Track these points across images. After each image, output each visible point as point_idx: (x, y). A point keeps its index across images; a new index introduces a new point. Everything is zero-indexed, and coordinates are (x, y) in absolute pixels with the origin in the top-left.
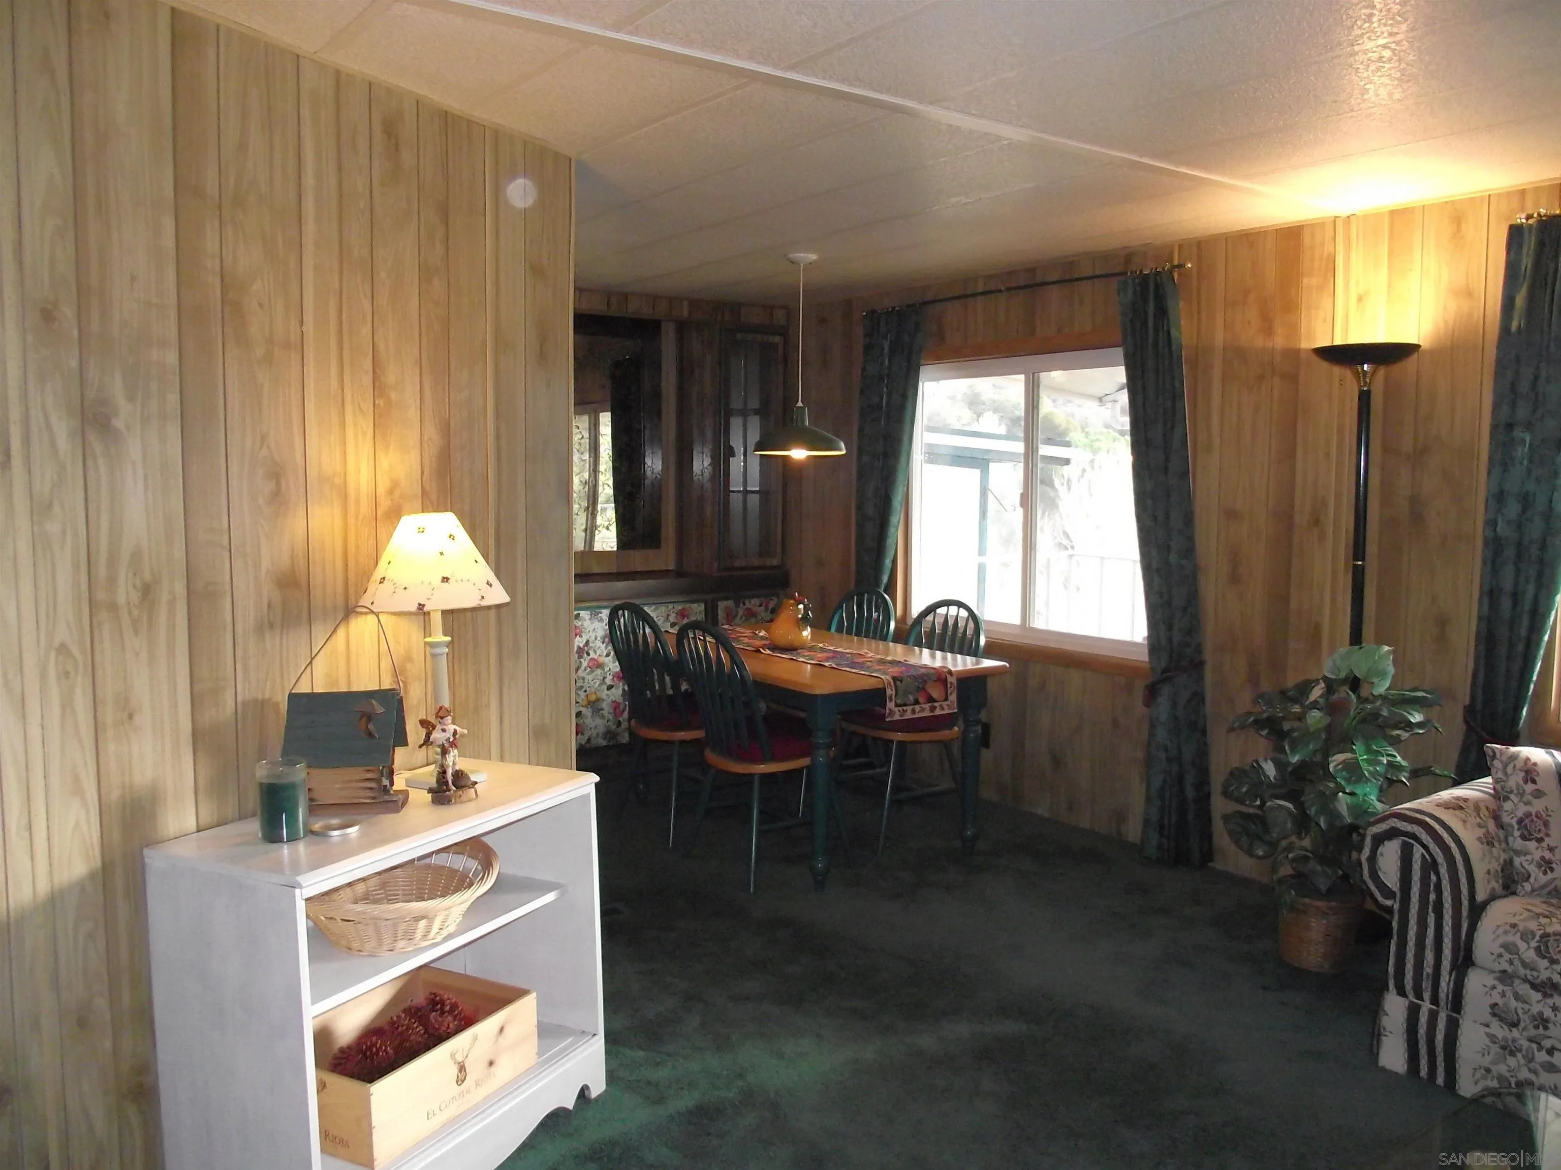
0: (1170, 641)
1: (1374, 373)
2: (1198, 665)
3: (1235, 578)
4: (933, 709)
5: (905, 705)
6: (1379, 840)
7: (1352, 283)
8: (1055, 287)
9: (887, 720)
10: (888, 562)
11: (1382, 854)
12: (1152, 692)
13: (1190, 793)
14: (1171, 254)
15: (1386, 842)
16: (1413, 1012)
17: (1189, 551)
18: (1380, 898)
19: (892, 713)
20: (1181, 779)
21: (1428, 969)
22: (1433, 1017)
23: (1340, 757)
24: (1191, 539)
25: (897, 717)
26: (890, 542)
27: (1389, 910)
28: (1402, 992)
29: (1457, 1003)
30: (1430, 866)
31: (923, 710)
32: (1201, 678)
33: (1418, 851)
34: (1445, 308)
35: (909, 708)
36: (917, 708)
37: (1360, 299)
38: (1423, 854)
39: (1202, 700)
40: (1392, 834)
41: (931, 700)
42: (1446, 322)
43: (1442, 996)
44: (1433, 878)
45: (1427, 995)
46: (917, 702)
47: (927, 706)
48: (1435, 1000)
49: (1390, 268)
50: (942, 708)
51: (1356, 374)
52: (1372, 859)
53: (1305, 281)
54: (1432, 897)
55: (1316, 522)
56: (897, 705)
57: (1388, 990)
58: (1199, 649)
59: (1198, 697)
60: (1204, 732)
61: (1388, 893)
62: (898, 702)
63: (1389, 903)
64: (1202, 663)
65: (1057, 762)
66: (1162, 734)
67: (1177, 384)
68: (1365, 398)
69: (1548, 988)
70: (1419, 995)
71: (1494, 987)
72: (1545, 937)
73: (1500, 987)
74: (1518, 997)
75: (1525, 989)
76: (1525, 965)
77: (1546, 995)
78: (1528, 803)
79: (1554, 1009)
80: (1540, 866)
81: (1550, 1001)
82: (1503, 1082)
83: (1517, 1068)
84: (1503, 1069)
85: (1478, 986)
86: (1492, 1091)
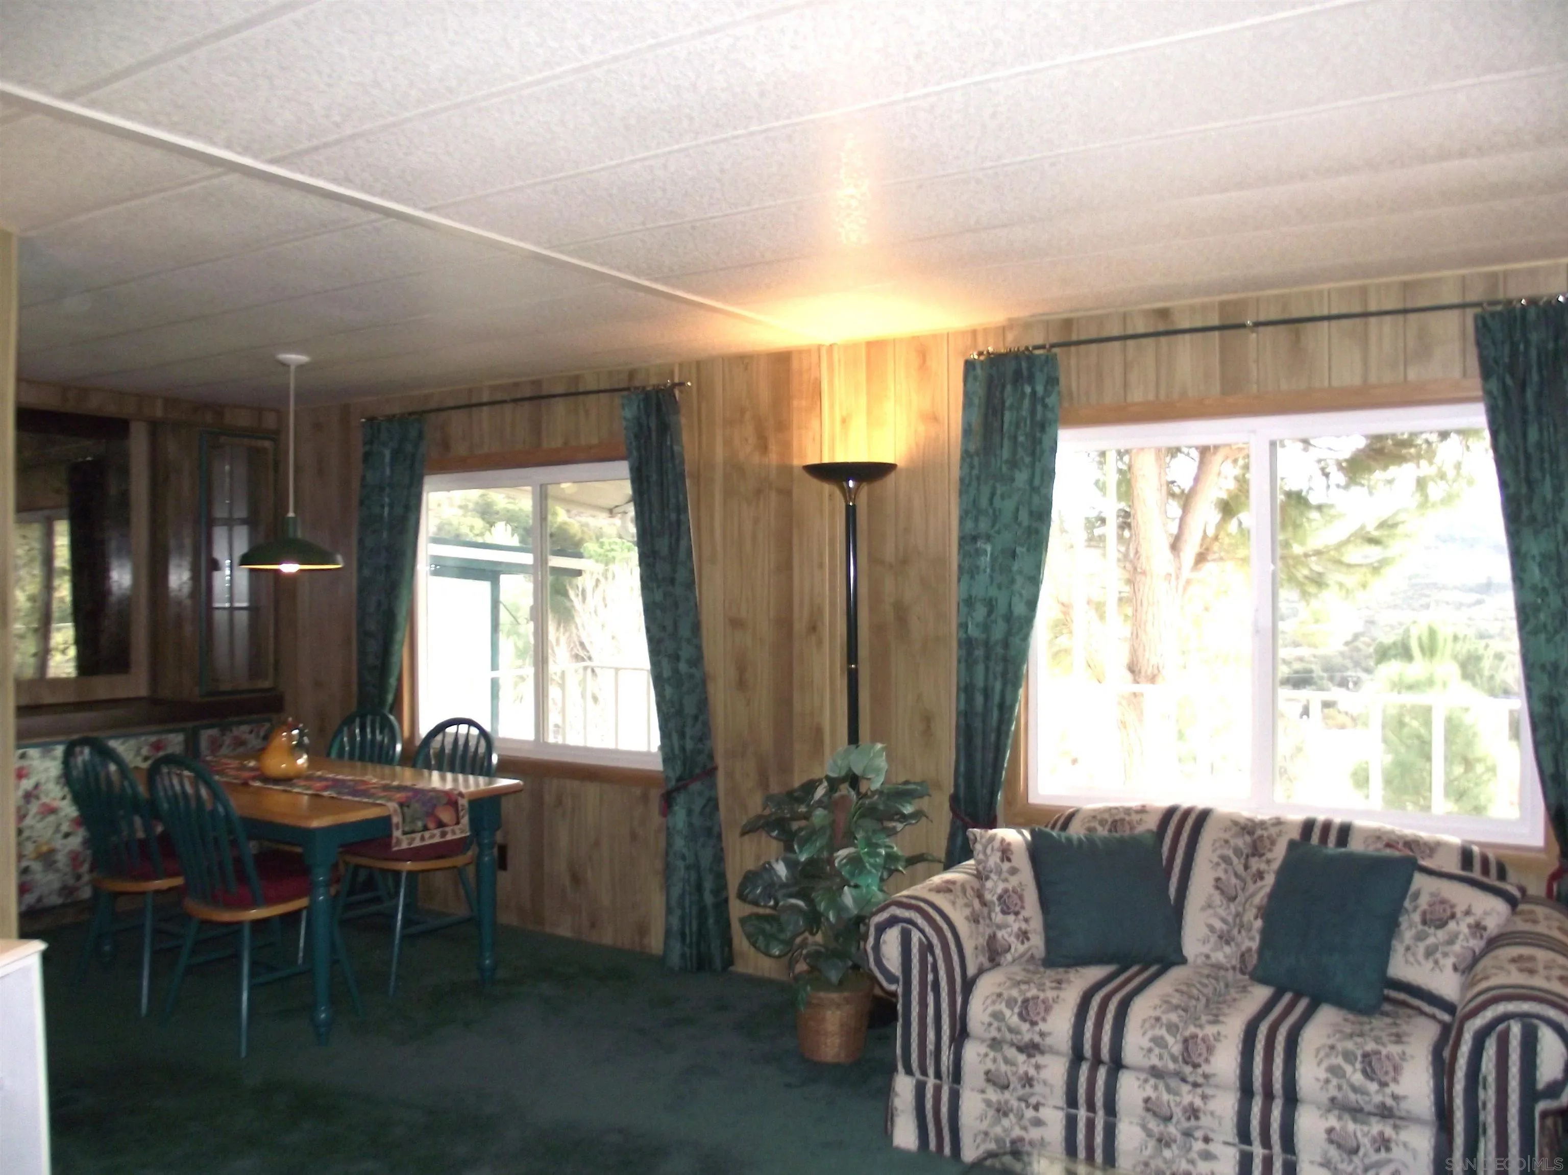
0: (683, 749)
1: (857, 488)
2: (710, 772)
3: (742, 684)
4: (443, 834)
5: (413, 832)
6: (881, 929)
7: (837, 408)
8: (560, 400)
9: (395, 849)
10: (393, 681)
11: (885, 942)
12: (668, 800)
13: (709, 899)
14: (672, 373)
15: (887, 929)
16: (920, 1089)
17: (697, 661)
18: (885, 984)
19: (399, 842)
20: (699, 888)
21: (931, 1047)
22: (937, 1091)
23: (843, 853)
24: (699, 648)
25: (404, 846)
26: (395, 659)
27: (894, 994)
28: (909, 1072)
29: (957, 1076)
30: (927, 948)
31: (432, 836)
32: (713, 786)
33: (916, 936)
34: (916, 431)
35: (418, 836)
36: (427, 834)
37: (844, 421)
38: (920, 940)
39: (716, 807)
40: (893, 921)
41: (441, 824)
42: (917, 445)
43: (944, 1069)
44: (930, 959)
45: (931, 1071)
46: (425, 828)
47: (437, 832)
48: (938, 1075)
49: (869, 394)
50: (454, 832)
51: (843, 490)
52: (877, 947)
53: (795, 403)
54: (930, 977)
55: (813, 628)
56: (405, 833)
57: (897, 1071)
58: (711, 757)
59: (712, 804)
60: (719, 836)
61: (892, 979)
62: (407, 829)
63: (893, 987)
64: (715, 769)
65: (576, 879)
66: (679, 843)
67: (681, 497)
68: (851, 514)
69: (1031, 1049)
70: (924, 1072)
71: (986, 1055)
72: (1026, 1001)
73: (992, 1054)
74: (1007, 1061)
75: (1011, 1052)
76: (1011, 1030)
77: (1030, 1056)
78: (1006, 880)
79: (1038, 1067)
80: (1017, 937)
81: (1033, 1061)
82: (999, 1142)
83: (1011, 1127)
84: (999, 1131)
85: (974, 1056)
86: (989, 1153)
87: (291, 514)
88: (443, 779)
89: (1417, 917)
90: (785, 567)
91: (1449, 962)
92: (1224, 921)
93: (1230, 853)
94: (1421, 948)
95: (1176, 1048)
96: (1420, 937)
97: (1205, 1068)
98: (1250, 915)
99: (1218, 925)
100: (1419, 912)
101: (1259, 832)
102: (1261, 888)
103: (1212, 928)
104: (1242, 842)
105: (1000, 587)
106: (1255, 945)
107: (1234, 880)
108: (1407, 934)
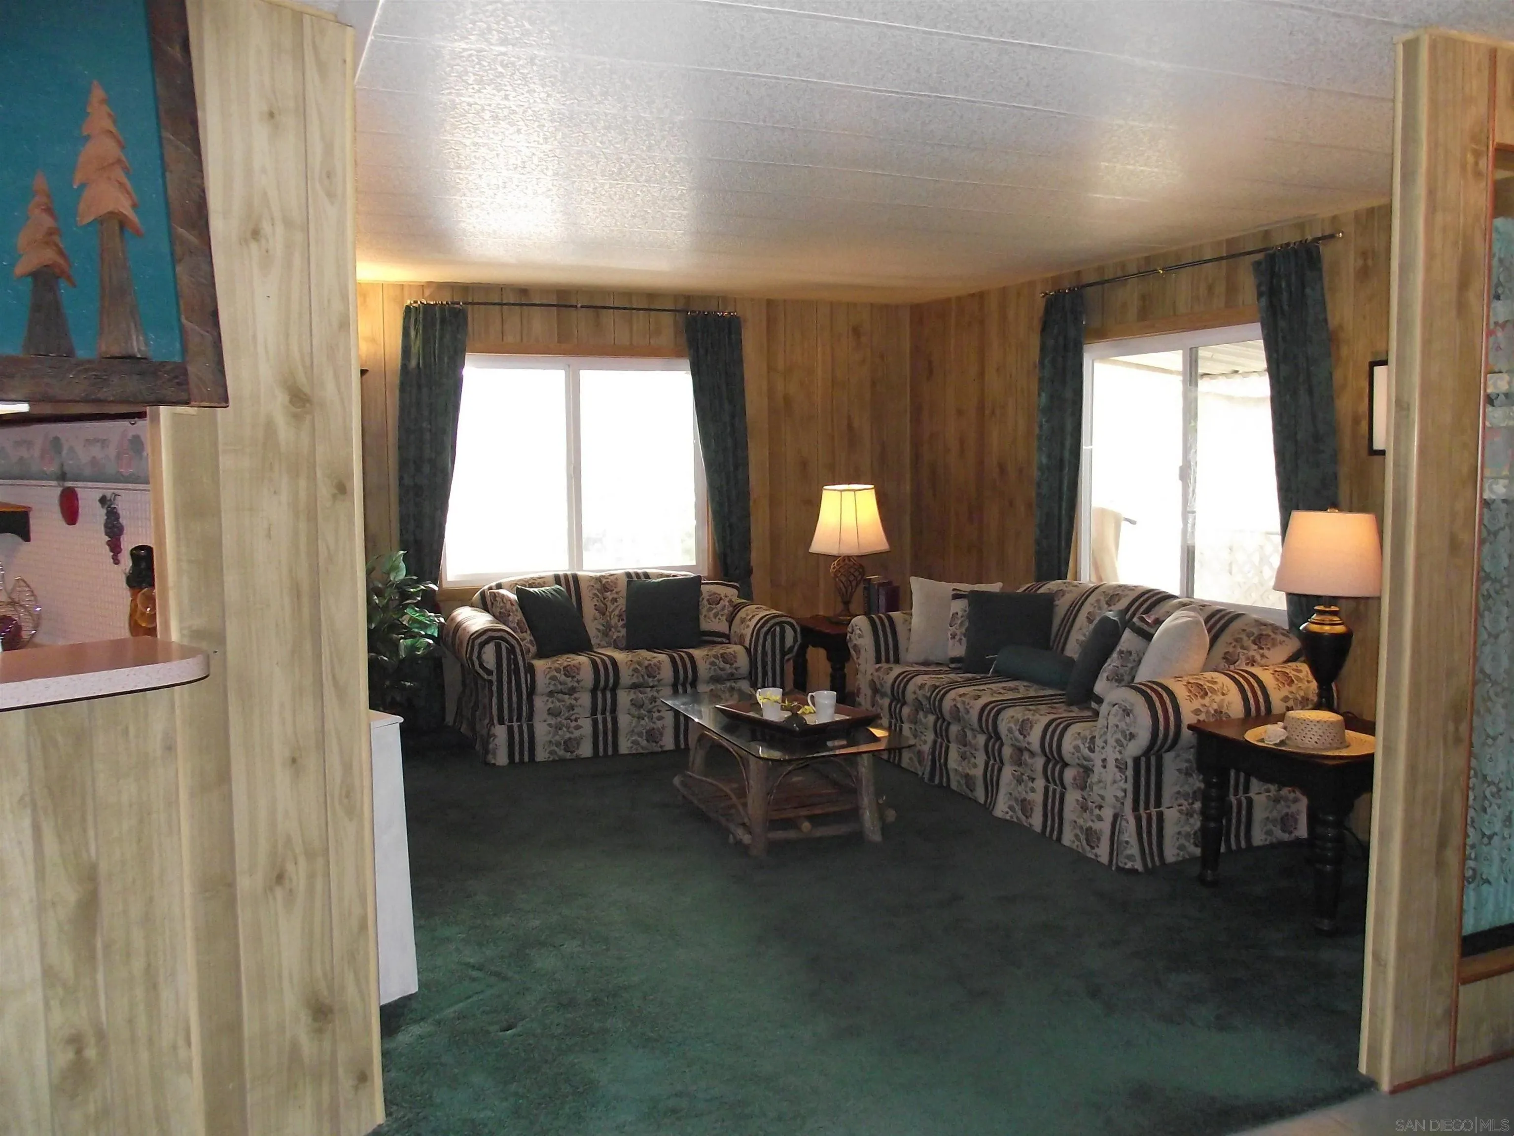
6: (481, 646)
11: (484, 653)
16: (510, 730)
18: (486, 676)
21: (515, 705)
22: (520, 727)
23: (406, 618)
27: (491, 682)
28: (501, 722)
29: (531, 717)
30: (511, 650)
33: (504, 645)
38: (506, 647)
40: (487, 642)
43: (524, 714)
44: (512, 657)
45: (515, 719)
48: (519, 719)
52: (479, 657)
54: (513, 665)
57: (494, 725)
61: (490, 672)
63: (490, 678)
69: (572, 691)
70: (511, 720)
71: (547, 701)
72: (564, 668)
73: (550, 700)
74: (559, 701)
75: (560, 696)
76: (561, 683)
77: (570, 695)
79: (576, 699)
81: (573, 697)
82: (558, 744)
83: (564, 734)
84: (557, 738)
85: (539, 703)
86: (551, 753)
89: (705, 602)
91: (724, 618)
92: (603, 625)
93: (596, 592)
94: (711, 614)
95: (643, 671)
96: (710, 609)
97: (658, 677)
98: (614, 621)
99: (601, 628)
100: (705, 600)
101: (604, 581)
102: (617, 606)
104: (598, 586)
106: (623, 632)
107: (603, 605)
108: (704, 611)
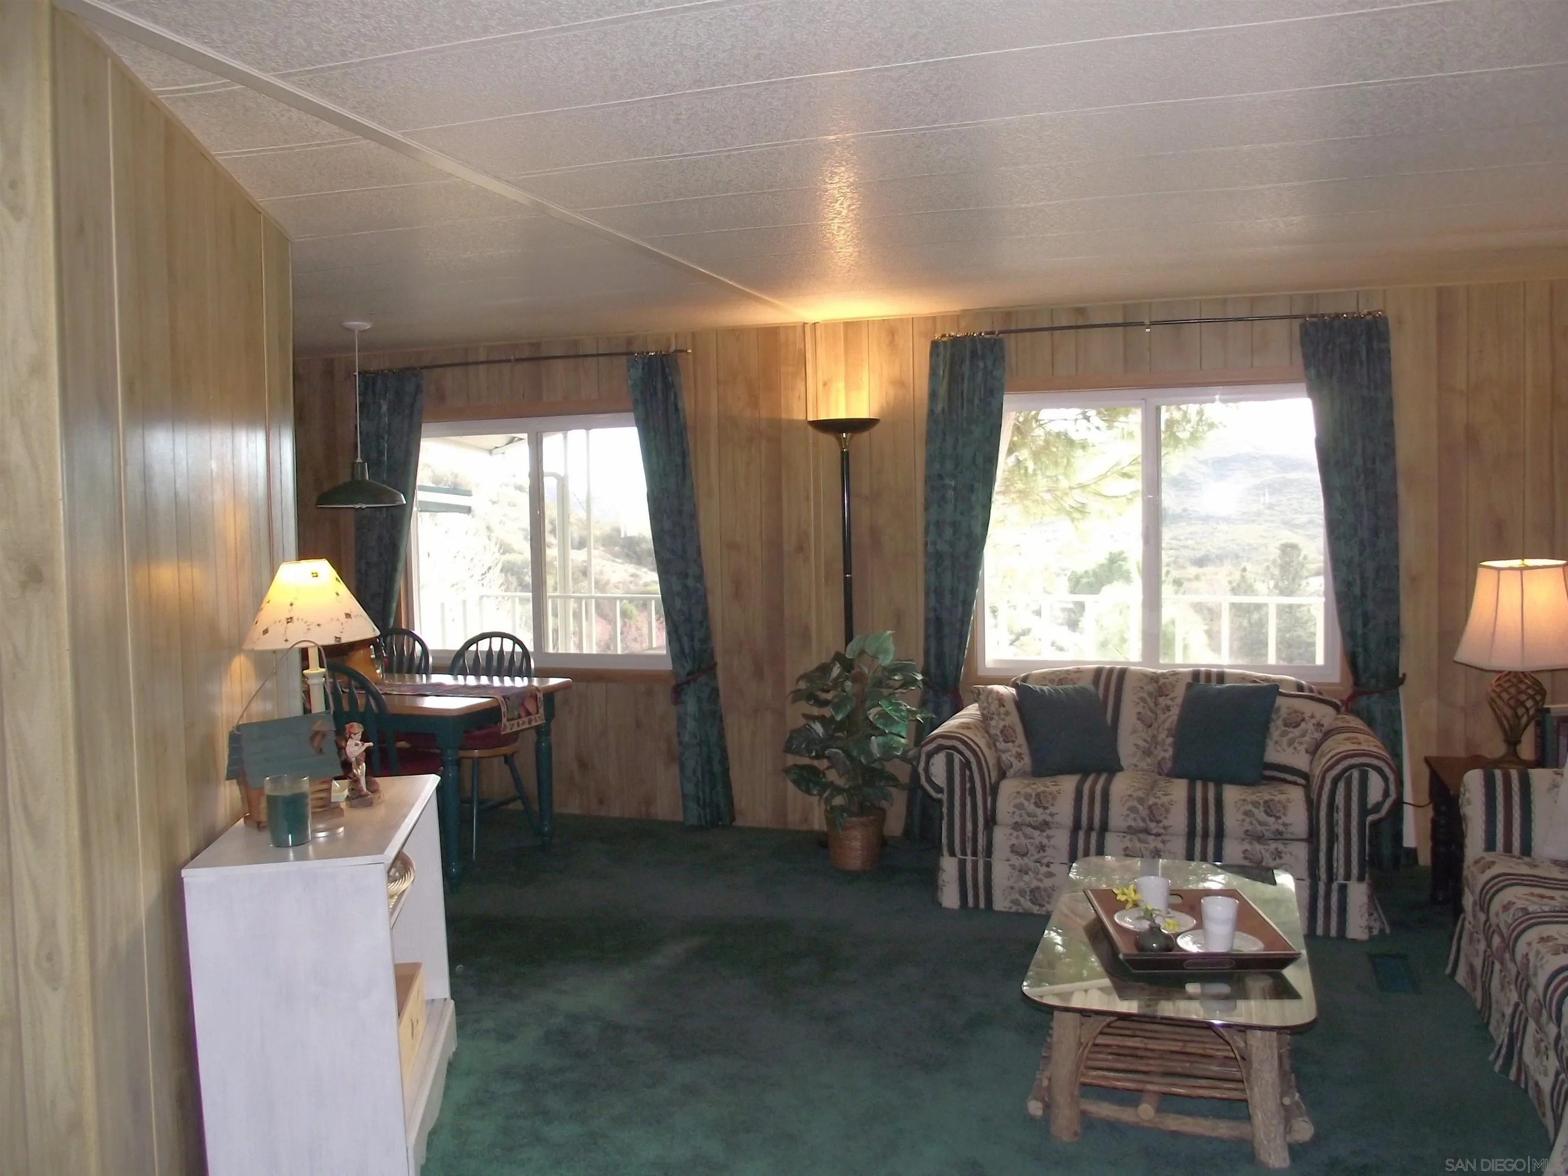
0: (692, 648)
1: (851, 438)
2: (711, 668)
3: (737, 595)
4: (530, 722)
5: (513, 719)
6: (930, 756)
7: (820, 374)
9: (502, 733)
11: (933, 764)
12: (678, 692)
13: (717, 768)
14: (669, 340)
15: (935, 756)
16: (962, 865)
17: (700, 578)
18: (934, 794)
19: (505, 727)
20: (709, 760)
21: (969, 834)
22: (975, 864)
23: (874, 711)
24: (701, 567)
25: (508, 731)
27: (940, 801)
28: (952, 854)
29: (989, 852)
30: (966, 764)
31: (524, 723)
32: (715, 677)
33: (957, 757)
34: (887, 393)
35: (515, 722)
36: (520, 721)
37: (825, 384)
38: (960, 760)
39: (718, 695)
40: (939, 749)
41: (528, 713)
42: (888, 403)
43: (980, 848)
44: (968, 772)
45: (969, 852)
46: (520, 717)
47: (526, 719)
48: (975, 854)
49: (846, 365)
50: (536, 721)
51: (839, 439)
52: (927, 770)
53: (783, 369)
54: (968, 785)
55: (801, 549)
56: (508, 720)
57: (943, 855)
58: (712, 656)
59: (715, 691)
60: (721, 720)
61: (939, 790)
62: (510, 717)
63: (939, 796)
64: (716, 664)
65: (583, 764)
66: (691, 725)
67: (685, 445)
68: (845, 458)
69: (1045, 826)
70: (964, 853)
71: (1011, 834)
72: (1038, 795)
73: (1015, 834)
74: (1026, 836)
75: (1029, 830)
76: (1029, 815)
77: (1042, 831)
78: (1003, 720)
79: (1049, 837)
80: (1016, 758)
81: (1045, 834)
82: (1022, 893)
83: (1030, 881)
84: (1022, 885)
85: (1001, 836)
86: (1015, 902)
87: (359, 460)
88: (502, 681)
89: (1280, 723)
90: (775, 500)
91: (1302, 748)
92: (1145, 740)
93: (1145, 695)
94: (1285, 740)
95: (1144, 812)
96: (1285, 733)
97: (1165, 823)
98: (1162, 736)
99: (1141, 743)
100: (1281, 719)
101: (1162, 681)
102: (1170, 716)
103: (1137, 745)
104: (1151, 688)
105: (962, 514)
106: (1169, 753)
107: (1149, 713)
108: (1275, 733)
